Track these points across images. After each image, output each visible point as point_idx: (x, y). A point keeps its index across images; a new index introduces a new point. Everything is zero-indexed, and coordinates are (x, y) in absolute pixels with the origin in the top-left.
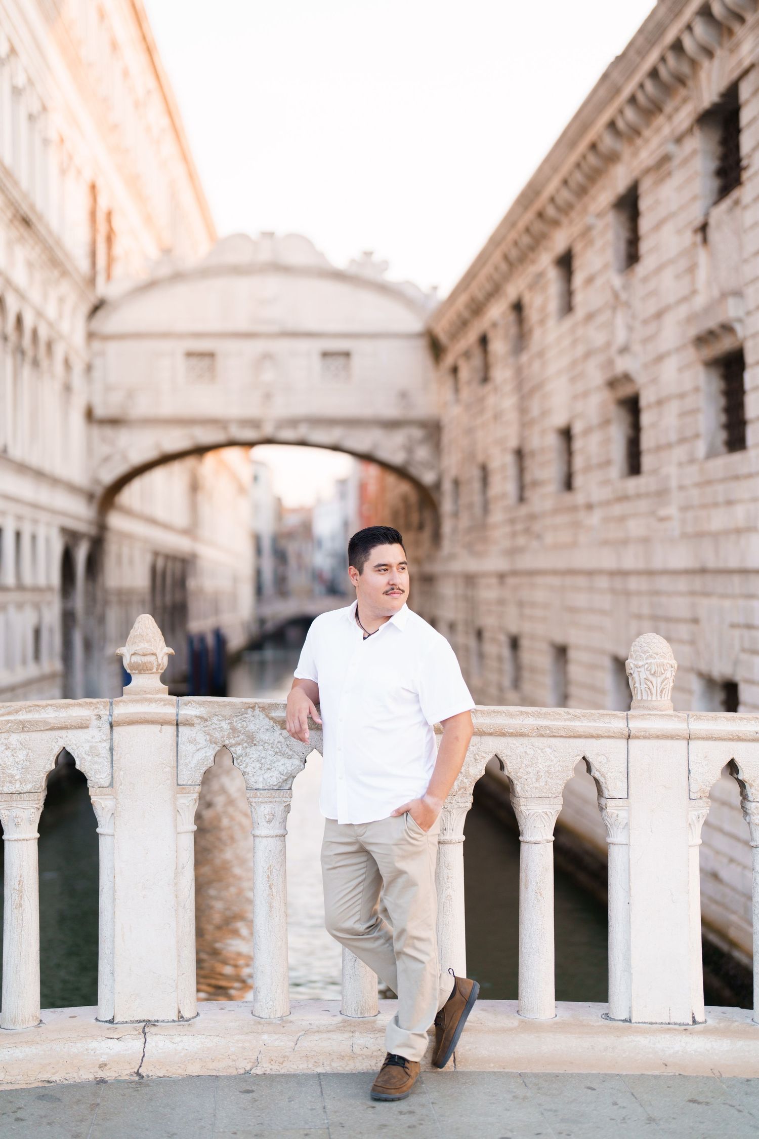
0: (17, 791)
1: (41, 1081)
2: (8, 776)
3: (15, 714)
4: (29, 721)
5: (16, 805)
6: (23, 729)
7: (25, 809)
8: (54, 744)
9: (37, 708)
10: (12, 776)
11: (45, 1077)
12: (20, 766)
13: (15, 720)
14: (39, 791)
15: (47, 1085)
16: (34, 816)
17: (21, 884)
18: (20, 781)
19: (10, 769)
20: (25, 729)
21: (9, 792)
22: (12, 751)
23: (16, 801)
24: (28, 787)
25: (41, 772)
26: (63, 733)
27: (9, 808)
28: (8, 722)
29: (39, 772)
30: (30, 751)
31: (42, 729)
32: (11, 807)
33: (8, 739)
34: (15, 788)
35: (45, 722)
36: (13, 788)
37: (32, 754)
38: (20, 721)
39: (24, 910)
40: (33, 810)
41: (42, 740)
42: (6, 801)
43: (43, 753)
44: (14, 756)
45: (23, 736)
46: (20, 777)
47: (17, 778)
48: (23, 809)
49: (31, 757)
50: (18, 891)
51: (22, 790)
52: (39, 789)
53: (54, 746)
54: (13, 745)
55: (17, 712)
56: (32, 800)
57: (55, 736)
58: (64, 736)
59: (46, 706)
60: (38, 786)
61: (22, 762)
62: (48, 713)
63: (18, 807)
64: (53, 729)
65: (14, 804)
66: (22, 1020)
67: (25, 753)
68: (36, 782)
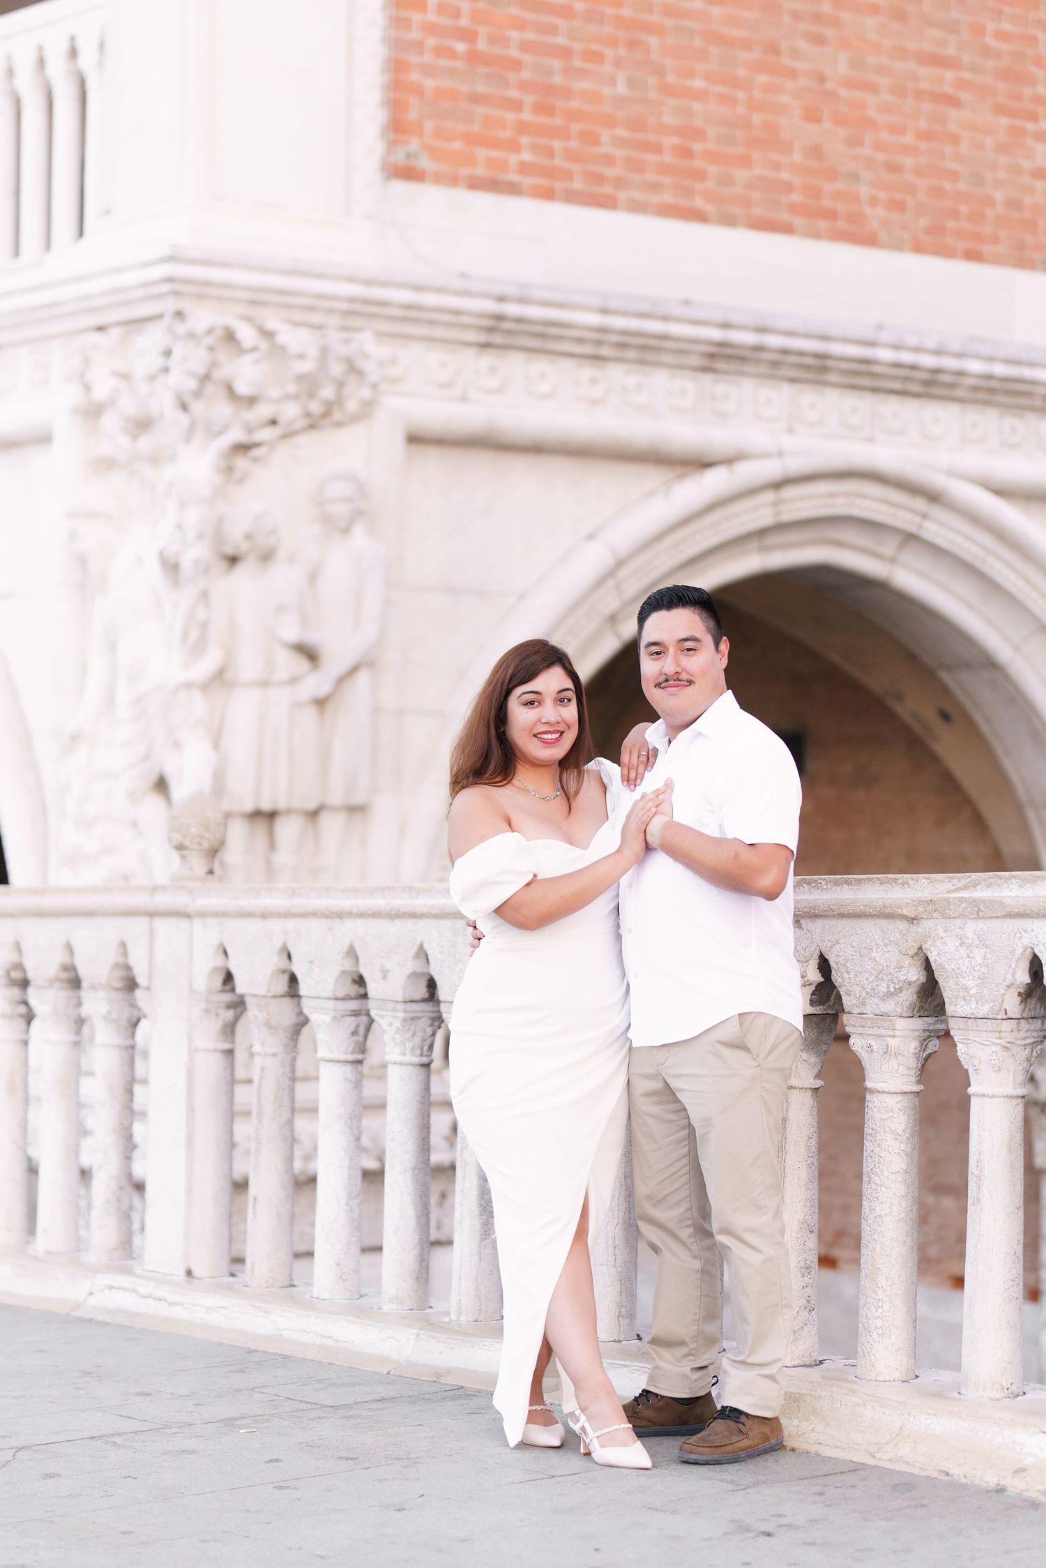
0: (973, 1014)
1: (940, 1471)
2: (962, 989)
3: (972, 888)
4: (984, 901)
5: (974, 1037)
6: (978, 915)
7: (985, 1045)
8: (1017, 940)
9: (999, 881)
10: (967, 989)
11: (946, 1466)
12: (976, 974)
13: (970, 898)
14: (999, 1017)
15: (943, 1477)
16: (995, 1058)
17: (980, 1166)
18: (976, 999)
19: (964, 978)
20: (981, 914)
21: (963, 1016)
22: (968, 947)
23: (971, 1030)
24: (984, 1010)
25: (1000, 986)
26: (1026, 923)
27: (965, 1041)
28: (961, 900)
29: (998, 985)
30: (988, 951)
31: (999, 915)
32: (968, 1039)
33: (963, 929)
34: (970, 1008)
35: (1001, 904)
36: (968, 1008)
37: (990, 956)
38: (975, 901)
39: (982, 1209)
40: (994, 1048)
41: (1003, 934)
42: (960, 1029)
43: (1003, 955)
44: (969, 957)
45: (982, 925)
46: (976, 991)
47: (972, 992)
48: (983, 1044)
49: (989, 961)
50: (976, 1176)
51: (978, 1013)
52: (998, 1014)
53: (1017, 946)
54: (968, 938)
55: (975, 885)
56: (991, 1031)
57: (1018, 929)
58: (1030, 929)
59: (1010, 878)
60: (996, 1009)
61: (979, 967)
62: (1010, 890)
63: (975, 1041)
64: (1010, 915)
65: (971, 1035)
66: (975, 1383)
67: (983, 951)
68: (994, 1001)
